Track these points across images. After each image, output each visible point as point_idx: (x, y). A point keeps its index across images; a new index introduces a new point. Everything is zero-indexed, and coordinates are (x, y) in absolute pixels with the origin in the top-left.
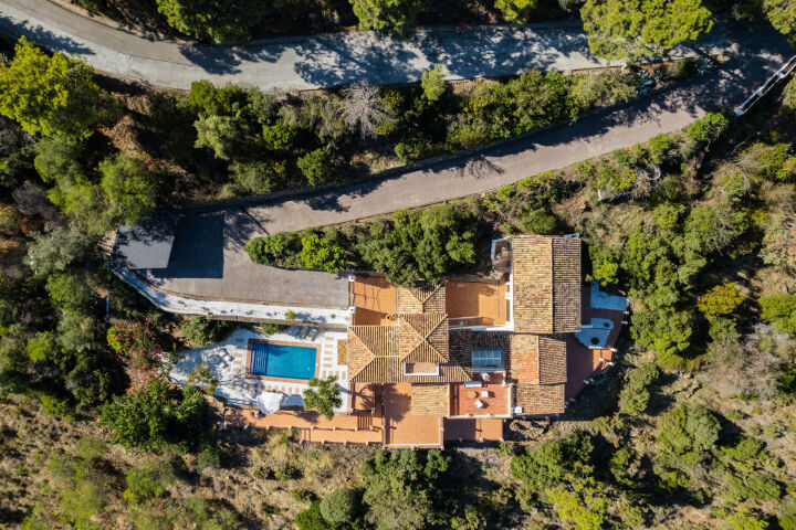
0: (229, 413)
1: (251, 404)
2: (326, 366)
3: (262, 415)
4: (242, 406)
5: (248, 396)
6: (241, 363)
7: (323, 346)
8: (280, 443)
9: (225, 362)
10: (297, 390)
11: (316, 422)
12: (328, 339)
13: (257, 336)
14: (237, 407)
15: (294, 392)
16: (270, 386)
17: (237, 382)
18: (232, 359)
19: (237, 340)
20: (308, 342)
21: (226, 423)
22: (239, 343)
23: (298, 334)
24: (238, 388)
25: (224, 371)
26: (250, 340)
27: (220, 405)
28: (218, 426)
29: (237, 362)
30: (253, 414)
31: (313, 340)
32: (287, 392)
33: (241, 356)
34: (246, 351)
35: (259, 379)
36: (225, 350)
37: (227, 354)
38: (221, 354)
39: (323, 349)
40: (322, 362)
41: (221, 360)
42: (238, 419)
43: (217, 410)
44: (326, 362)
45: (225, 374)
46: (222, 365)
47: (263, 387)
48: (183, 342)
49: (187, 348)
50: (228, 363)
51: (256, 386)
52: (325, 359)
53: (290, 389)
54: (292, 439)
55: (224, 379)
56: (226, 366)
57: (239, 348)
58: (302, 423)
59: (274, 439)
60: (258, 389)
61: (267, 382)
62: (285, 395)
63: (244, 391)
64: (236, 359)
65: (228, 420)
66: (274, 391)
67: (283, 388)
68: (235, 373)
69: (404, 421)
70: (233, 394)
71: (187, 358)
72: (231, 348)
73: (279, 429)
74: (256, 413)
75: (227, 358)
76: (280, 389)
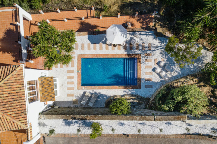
0: (151, 25)
1: (134, 32)
2: (72, 72)
3: (125, 25)
4: (142, 30)
5: (137, 39)
6: (146, 67)
7: (76, 88)
8: (110, 7)
9: (160, 66)
10: (95, 49)
11: (82, 23)
12: (72, 95)
13: (134, 91)
14: (146, 29)
15: (98, 46)
16: (119, 49)
17: (147, 50)
18: (154, 70)
19: (151, 87)
20: (89, 90)
21: (153, 16)
22: (150, 84)
23: (98, 97)
24: (146, 45)
25: (160, 58)
26: (140, 88)
27: (160, 30)
28: (159, 14)
29: (149, 67)
30: (132, 25)
31: (85, 93)
32: (104, 45)
33: (146, 73)
34: (142, 78)
35: (128, 55)
36: (161, 77)
37: (158, 74)
38: (163, 74)
39: (76, 86)
40: (75, 75)
41: (164, 68)
42: (144, 19)
43: (161, 26)
44: (72, 75)
45: (158, 56)
46: (162, 64)
47: (125, 48)
48: (200, 81)
49: (195, 76)
50: (156, 66)
51: (131, 48)
52: (73, 77)
53: (101, 48)
54: (101, 10)
55: (159, 51)
56: (158, 64)
57: (149, 80)
58: (92, 22)
59: (115, 8)
60: (129, 46)
61: (121, 52)
62: (105, 43)
63: (140, 42)
64: (150, 70)
65: (152, 18)
66: (114, 45)
67: (107, 49)
68: (150, 57)
69: (4, 31)
70: (150, 40)
71: (192, 67)
72: (155, 79)
73: (111, 16)
74: (130, 26)
75: (159, 70)
76: (110, 47)
